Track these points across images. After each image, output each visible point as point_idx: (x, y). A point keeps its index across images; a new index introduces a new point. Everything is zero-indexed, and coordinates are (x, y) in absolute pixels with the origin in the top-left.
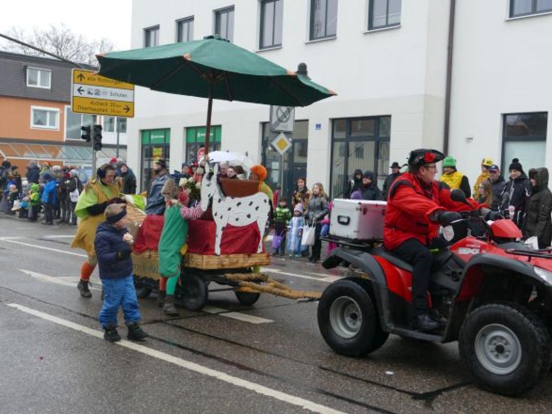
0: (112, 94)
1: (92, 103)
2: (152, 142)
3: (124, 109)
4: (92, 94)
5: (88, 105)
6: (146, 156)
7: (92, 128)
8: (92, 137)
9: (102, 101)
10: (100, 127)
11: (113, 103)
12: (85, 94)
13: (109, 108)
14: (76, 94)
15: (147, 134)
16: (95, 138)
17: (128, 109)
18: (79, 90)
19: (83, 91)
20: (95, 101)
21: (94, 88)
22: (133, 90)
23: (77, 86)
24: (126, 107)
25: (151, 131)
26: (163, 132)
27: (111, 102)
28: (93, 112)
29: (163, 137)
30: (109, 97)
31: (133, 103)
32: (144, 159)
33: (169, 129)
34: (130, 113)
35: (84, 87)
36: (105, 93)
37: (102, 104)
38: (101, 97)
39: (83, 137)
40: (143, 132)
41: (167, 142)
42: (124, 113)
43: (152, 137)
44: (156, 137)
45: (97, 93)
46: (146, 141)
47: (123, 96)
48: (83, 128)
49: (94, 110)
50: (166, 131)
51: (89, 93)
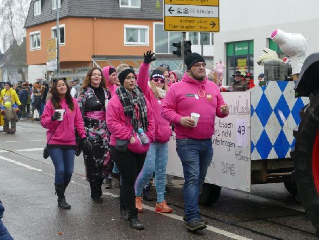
0: (199, 12)
1: (181, 21)
2: (236, 54)
3: (211, 24)
4: (181, 13)
5: (178, 23)
6: (232, 65)
7: (182, 45)
8: (182, 52)
9: (191, 19)
10: (189, 43)
11: (200, 20)
12: (175, 14)
13: (196, 24)
14: (168, 13)
15: (231, 47)
16: (185, 53)
17: (214, 24)
18: (170, 10)
19: (173, 10)
20: (185, 19)
21: (183, 7)
22: (218, 6)
23: (168, 7)
24: (212, 23)
25: (235, 44)
26: (247, 44)
27: (198, 18)
28: (182, 29)
29: (247, 48)
30: (196, 15)
31: (218, 18)
32: (230, 68)
33: (252, 41)
34: (216, 28)
35: (174, 7)
36: (193, 11)
37: (190, 22)
38: (189, 15)
39: (174, 53)
40: (227, 44)
41: (251, 53)
42: (210, 28)
43: (236, 49)
44: (240, 49)
45: (185, 12)
46: (231, 54)
47: (209, 12)
48: (174, 45)
49: (183, 27)
50: (250, 43)
51: (179, 12)
